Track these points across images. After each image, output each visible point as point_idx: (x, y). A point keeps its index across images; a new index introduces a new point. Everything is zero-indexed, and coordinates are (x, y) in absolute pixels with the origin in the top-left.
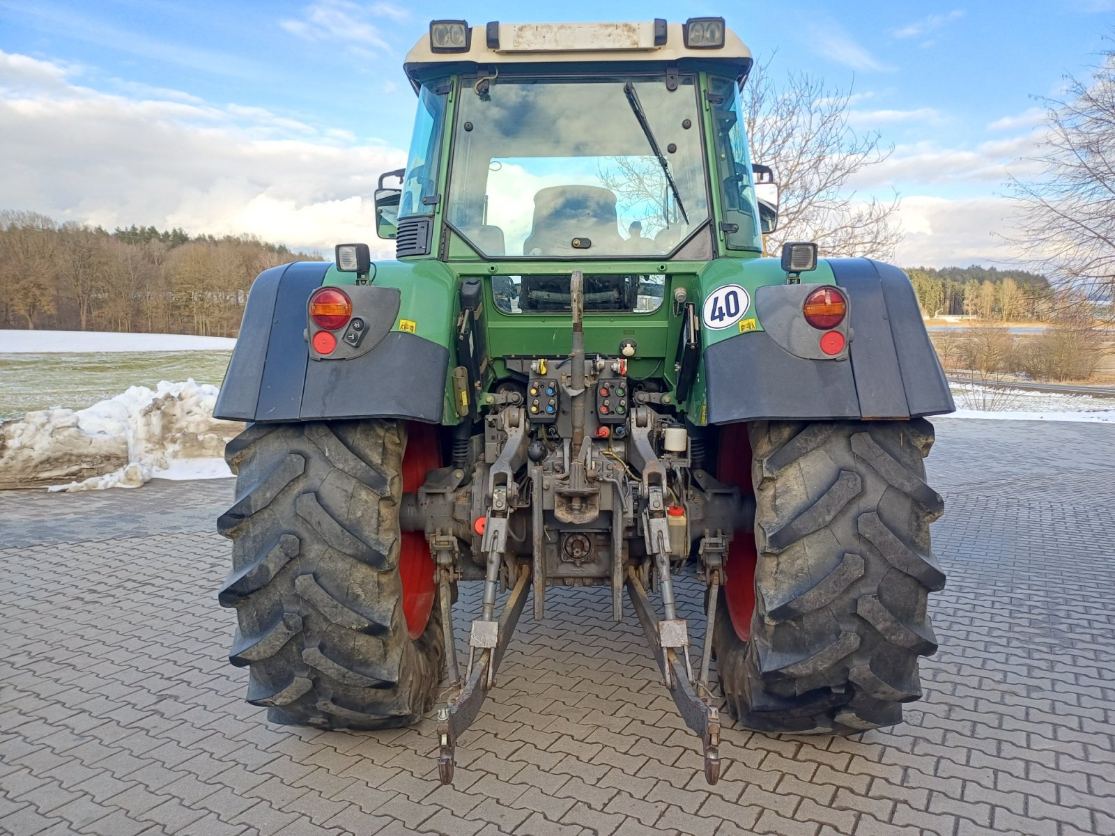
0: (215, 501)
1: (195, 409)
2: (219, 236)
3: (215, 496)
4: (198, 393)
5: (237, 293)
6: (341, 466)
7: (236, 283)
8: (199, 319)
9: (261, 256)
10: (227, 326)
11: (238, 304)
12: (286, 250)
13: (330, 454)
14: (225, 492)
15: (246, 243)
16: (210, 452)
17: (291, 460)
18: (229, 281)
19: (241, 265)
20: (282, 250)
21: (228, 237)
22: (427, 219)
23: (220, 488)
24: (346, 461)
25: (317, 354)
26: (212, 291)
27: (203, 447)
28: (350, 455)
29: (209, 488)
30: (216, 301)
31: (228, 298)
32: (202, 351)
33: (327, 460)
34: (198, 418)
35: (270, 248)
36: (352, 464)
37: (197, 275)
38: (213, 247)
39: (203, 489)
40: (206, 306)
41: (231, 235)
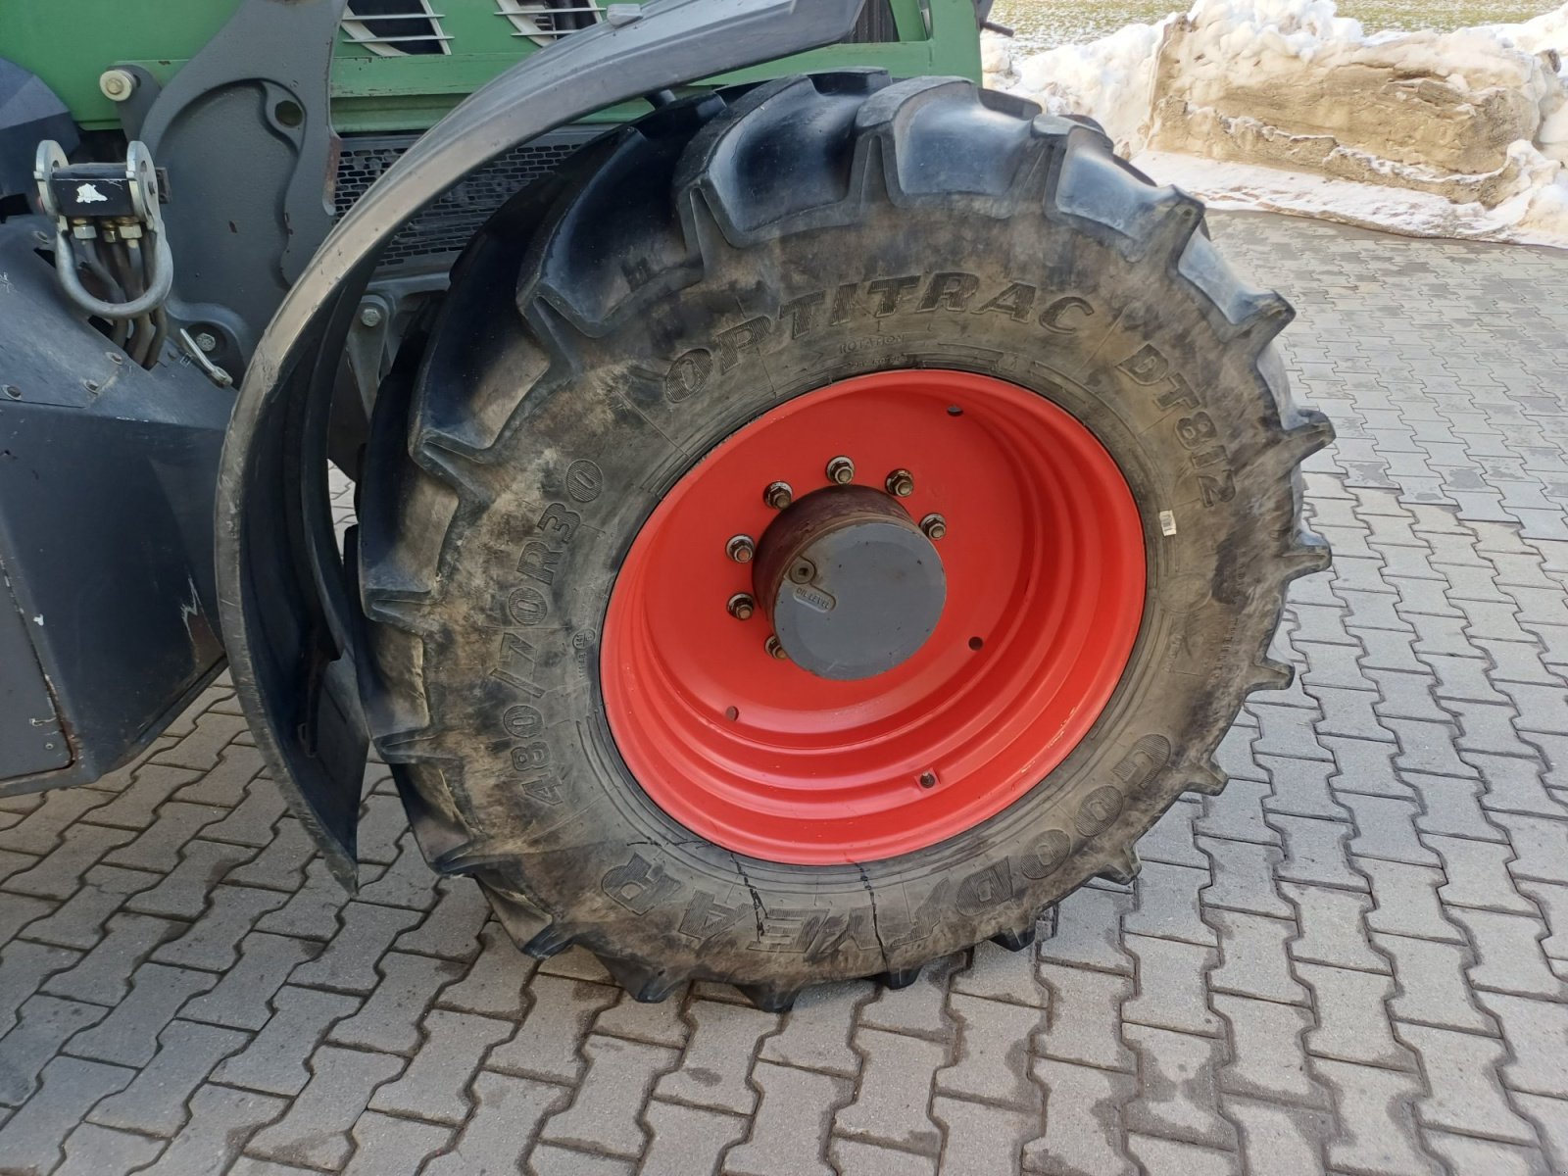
1: (1211, 53)
16: (1197, 144)
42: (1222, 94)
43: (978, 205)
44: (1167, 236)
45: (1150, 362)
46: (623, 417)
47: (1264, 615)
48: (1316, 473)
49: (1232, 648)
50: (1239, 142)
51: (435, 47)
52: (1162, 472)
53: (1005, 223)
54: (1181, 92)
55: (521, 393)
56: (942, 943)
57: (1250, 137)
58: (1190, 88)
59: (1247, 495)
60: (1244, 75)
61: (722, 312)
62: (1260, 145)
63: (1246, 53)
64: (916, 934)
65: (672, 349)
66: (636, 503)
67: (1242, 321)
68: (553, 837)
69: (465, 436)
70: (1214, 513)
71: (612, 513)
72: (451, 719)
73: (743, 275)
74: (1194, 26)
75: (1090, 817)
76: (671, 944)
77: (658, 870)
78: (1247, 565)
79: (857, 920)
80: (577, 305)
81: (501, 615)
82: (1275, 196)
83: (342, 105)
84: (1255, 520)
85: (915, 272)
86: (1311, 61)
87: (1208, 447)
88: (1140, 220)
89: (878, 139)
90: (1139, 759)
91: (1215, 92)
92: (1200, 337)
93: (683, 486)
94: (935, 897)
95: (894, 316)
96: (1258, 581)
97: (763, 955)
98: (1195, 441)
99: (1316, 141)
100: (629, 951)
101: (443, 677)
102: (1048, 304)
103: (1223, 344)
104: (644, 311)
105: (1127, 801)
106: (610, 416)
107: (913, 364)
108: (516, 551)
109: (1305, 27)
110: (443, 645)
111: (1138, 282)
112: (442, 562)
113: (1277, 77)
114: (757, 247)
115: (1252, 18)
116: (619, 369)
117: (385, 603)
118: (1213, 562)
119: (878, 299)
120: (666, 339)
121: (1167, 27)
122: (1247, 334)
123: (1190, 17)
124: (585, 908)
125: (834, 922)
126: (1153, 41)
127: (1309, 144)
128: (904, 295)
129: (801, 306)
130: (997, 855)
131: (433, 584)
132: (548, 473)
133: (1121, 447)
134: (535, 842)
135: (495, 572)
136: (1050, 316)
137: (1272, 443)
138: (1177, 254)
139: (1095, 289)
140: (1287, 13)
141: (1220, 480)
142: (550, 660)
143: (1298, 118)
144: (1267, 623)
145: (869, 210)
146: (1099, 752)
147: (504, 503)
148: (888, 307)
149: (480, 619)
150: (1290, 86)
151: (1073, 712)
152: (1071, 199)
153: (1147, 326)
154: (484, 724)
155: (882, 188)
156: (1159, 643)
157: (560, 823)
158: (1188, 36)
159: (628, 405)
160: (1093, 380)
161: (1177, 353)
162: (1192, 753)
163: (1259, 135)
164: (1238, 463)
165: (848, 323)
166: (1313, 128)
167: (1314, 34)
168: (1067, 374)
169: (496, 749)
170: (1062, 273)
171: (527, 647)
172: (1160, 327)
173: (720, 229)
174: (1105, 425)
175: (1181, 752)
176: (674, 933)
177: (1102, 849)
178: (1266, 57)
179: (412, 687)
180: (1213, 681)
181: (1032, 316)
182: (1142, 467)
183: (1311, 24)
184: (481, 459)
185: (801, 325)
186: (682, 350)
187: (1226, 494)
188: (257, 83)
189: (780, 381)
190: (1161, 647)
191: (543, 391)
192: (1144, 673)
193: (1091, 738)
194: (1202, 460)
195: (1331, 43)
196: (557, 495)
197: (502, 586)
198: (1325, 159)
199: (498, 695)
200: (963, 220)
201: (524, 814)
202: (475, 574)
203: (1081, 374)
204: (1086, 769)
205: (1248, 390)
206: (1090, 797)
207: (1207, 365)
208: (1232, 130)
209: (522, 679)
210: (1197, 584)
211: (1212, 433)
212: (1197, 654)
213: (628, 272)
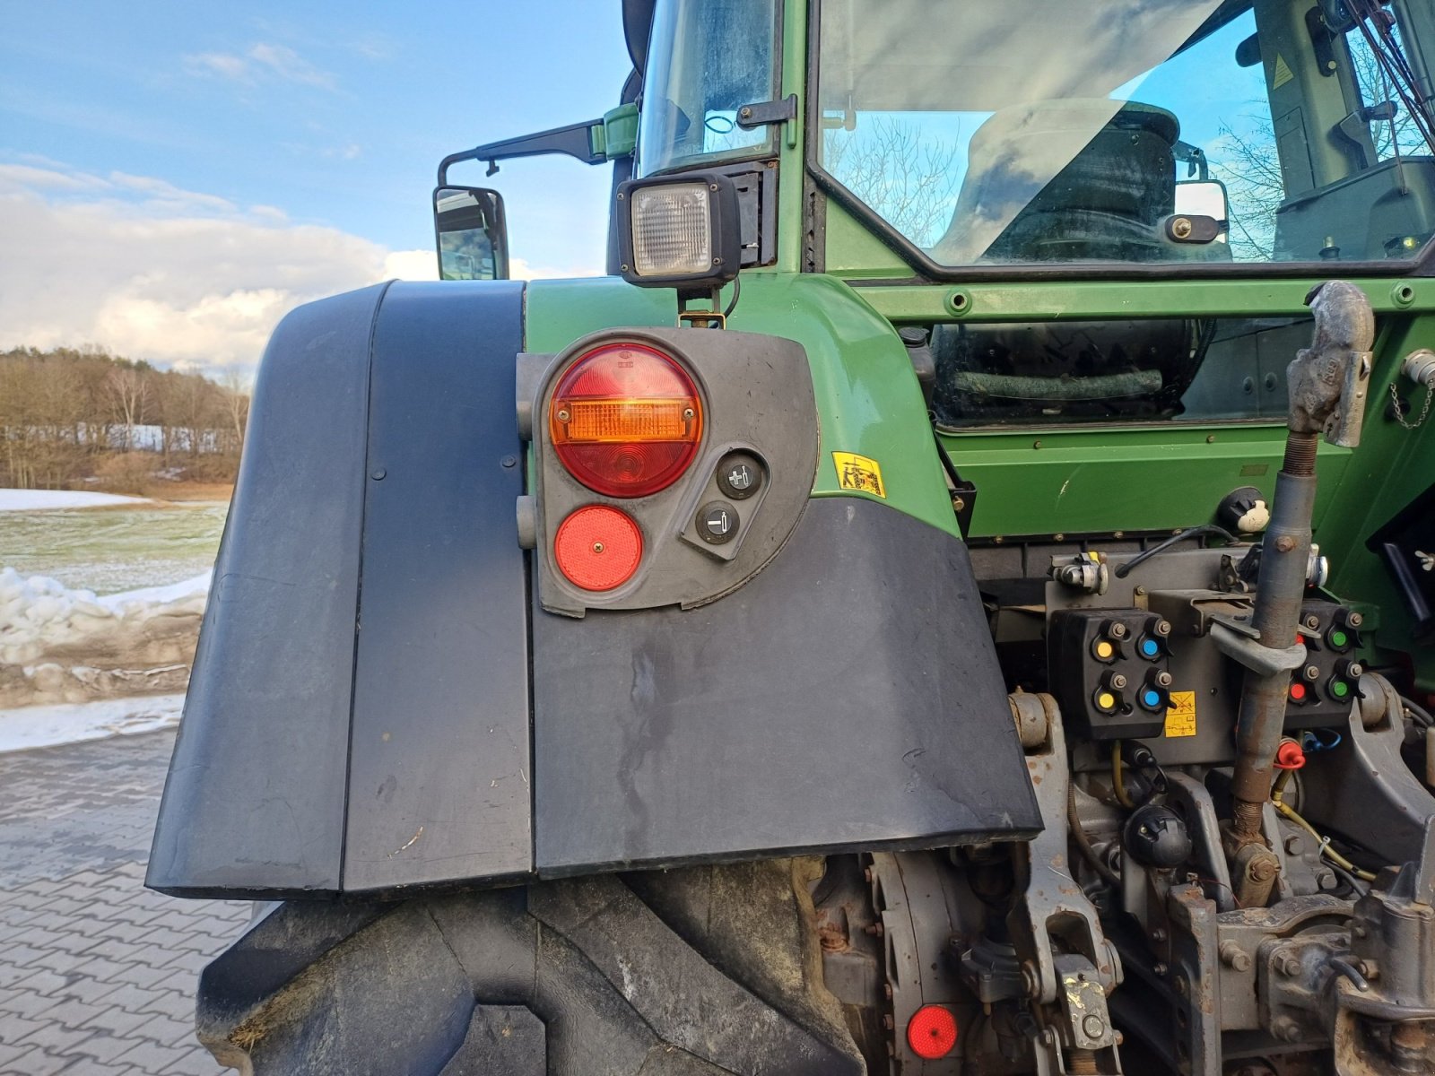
0: (64, 800)
2: (45, 348)
3: (63, 786)
4: (23, 593)
5: (75, 428)
6: (689, 1037)
7: (74, 413)
8: (16, 464)
9: (112, 375)
10: (62, 474)
11: (77, 442)
12: (148, 367)
13: (643, 990)
14: (82, 775)
15: (87, 357)
17: (489, 1033)
18: (63, 411)
19: (81, 387)
20: (142, 367)
21: (61, 349)
22: (756, 166)
23: (70, 766)
24: (706, 1010)
25: (571, 592)
26: (37, 425)
27: (36, 689)
28: (718, 987)
29: (51, 768)
30: (43, 438)
31: (62, 434)
32: (21, 511)
33: (629, 1016)
34: (23, 637)
35: (125, 365)
36: (728, 1019)
37: (13, 403)
38: (37, 363)
39: (38, 771)
40: (27, 446)
41: (65, 347)
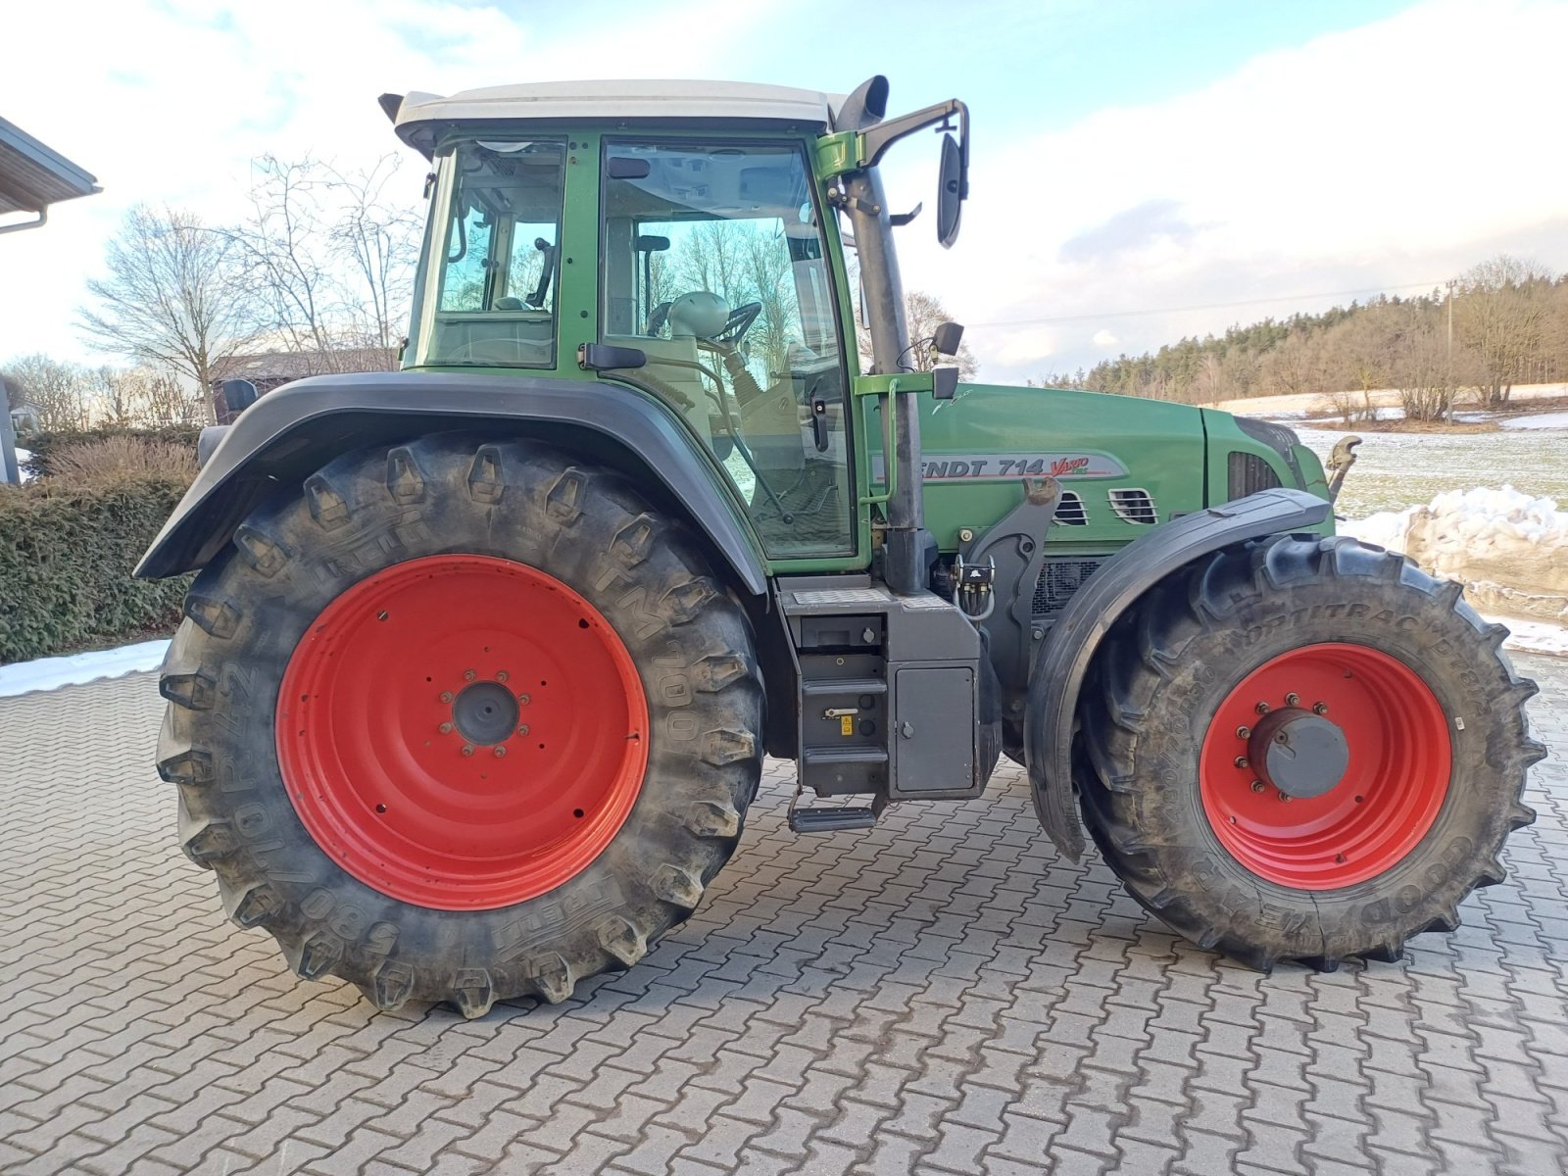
1: (1451, 534)
42: (1464, 564)
43: (1369, 579)
44: (1449, 596)
45: (1445, 647)
46: (1227, 650)
47: (1515, 777)
48: (1532, 710)
49: (1500, 793)
50: (1483, 599)
51: (1083, 522)
52: (1455, 698)
53: (1380, 586)
54: (1429, 562)
55: (1190, 639)
56: (1353, 942)
57: (1492, 596)
58: (1436, 559)
59: (1498, 713)
60: (1480, 550)
61: (1268, 613)
62: (1502, 602)
63: (1482, 535)
64: (1340, 932)
65: (1247, 625)
66: (1225, 687)
67: (1486, 633)
68: (1174, 839)
69: (1166, 653)
70: (1483, 720)
71: (1216, 690)
72: (1143, 772)
73: (1278, 601)
74: (1435, 516)
75: (1431, 880)
76: (1219, 911)
77: (1216, 868)
78: (1502, 748)
79: (1309, 918)
80: (1213, 609)
81: (1170, 727)
82: (1519, 640)
83: (1048, 544)
84: (1504, 726)
85: (1344, 603)
86: (1538, 543)
87: (1476, 687)
88: (1436, 589)
89: (1330, 556)
90: (1455, 850)
91: (1457, 563)
92: (1466, 637)
93: (1242, 684)
94: (1350, 912)
95: (1335, 619)
96: (1509, 758)
97: (1262, 928)
98: (1469, 684)
99: (1550, 600)
100: (1198, 912)
101: (1142, 753)
102: (1399, 619)
103: (1479, 643)
104: (1239, 611)
105: (1451, 874)
106: (1222, 649)
107: (1341, 640)
108: (1179, 701)
109: (1530, 518)
110: (1144, 738)
111: (1438, 613)
112: (1151, 703)
113: (1511, 553)
114: (1283, 590)
115: (1484, 511)
116: (1228, 632)
117: (1126, 718)
118: (1484, 746)
119: (1329, 612)
120: (1246, 622)
121: (1412, 516)
122: (1489, 639)
123: (1431, 509)
124: (1183, 881)
125: (1298, 916)
126: (1400, 525)
127: (1544, 602)
128: (1340, 611)
129: (1298, 614)
130: (1382, 895)
131: (1146, 712)
132: (1196, 670)
133: (1434, 685)
134: (1166, 840)
135: (1170, 709)
136: (1400, 623)
137: (1507, 689)
138: (1453, 603)
139: (1419, 614)
140: (1513, 508)
141: (1484, 705)
142: (1184, 752)
143: (1533, 583)
144: (1517, 782)
145: (1326, 579)
146: (1433, 844)
147: (1178, 681)
148: (1333, 615)
149: (1162, 728)
150: (1523, 560)
151: (1418, 824)
152: (1406, 580)
153: (1443, 631)
154: (1156, 776)
155: (1331, 572)
156: (1461, 787)
157: (1179, 832)
158: (1430, 522)
159: (1229, 646)
160: (1420, 652)
161: (1457, 644)
162: (1485, 851)
163: (1500, 595)
164: (1492, 696)
165: (1317, 620)
166: (1546, 590)
167: (1539, 523)
168: (1409, 650)
169: (1159, 789)
170: (1404, 607)
171: (1177, 744)
172: (1448, 632)
173: (1269, 584)
174: (1426, 674)
175: (1478, 848)
176: (1221, 905)
177: (1438, 902)
178: (1498, 538)
179: (1127, 757)
180: (1491, 810)
181: (1392, 623)
182: (1445, 696)
183: (1535, 516)
184: (1172, 663)
185: (1298, 620)
186: (1252, 626)
187: (1487, 711)
188: (1018, 536)
189: (1287, 642)
190: (1462, 789)
191: (1198, 638)
192: (1453, 803)
193: (1428, 837)
194: (1473, 693)
195: (1553, 530)
196: (1198, 679)
197: (1172, 715)
198: (1560, 614)
199: (1163, 764)
200: (1363, 585)
201: (1164, 825)
202: (1163, 709)
203: (1415, 650)
204: (1427, 854)
205: (1493, 664)
206: (1430, 869)
207: (1472, 650)
208: (1476, 590)
209: (1173, 757)
210: (1477, 756)
211: (1477, 681)
212: (1481, 794)
213: (1232, 597)
